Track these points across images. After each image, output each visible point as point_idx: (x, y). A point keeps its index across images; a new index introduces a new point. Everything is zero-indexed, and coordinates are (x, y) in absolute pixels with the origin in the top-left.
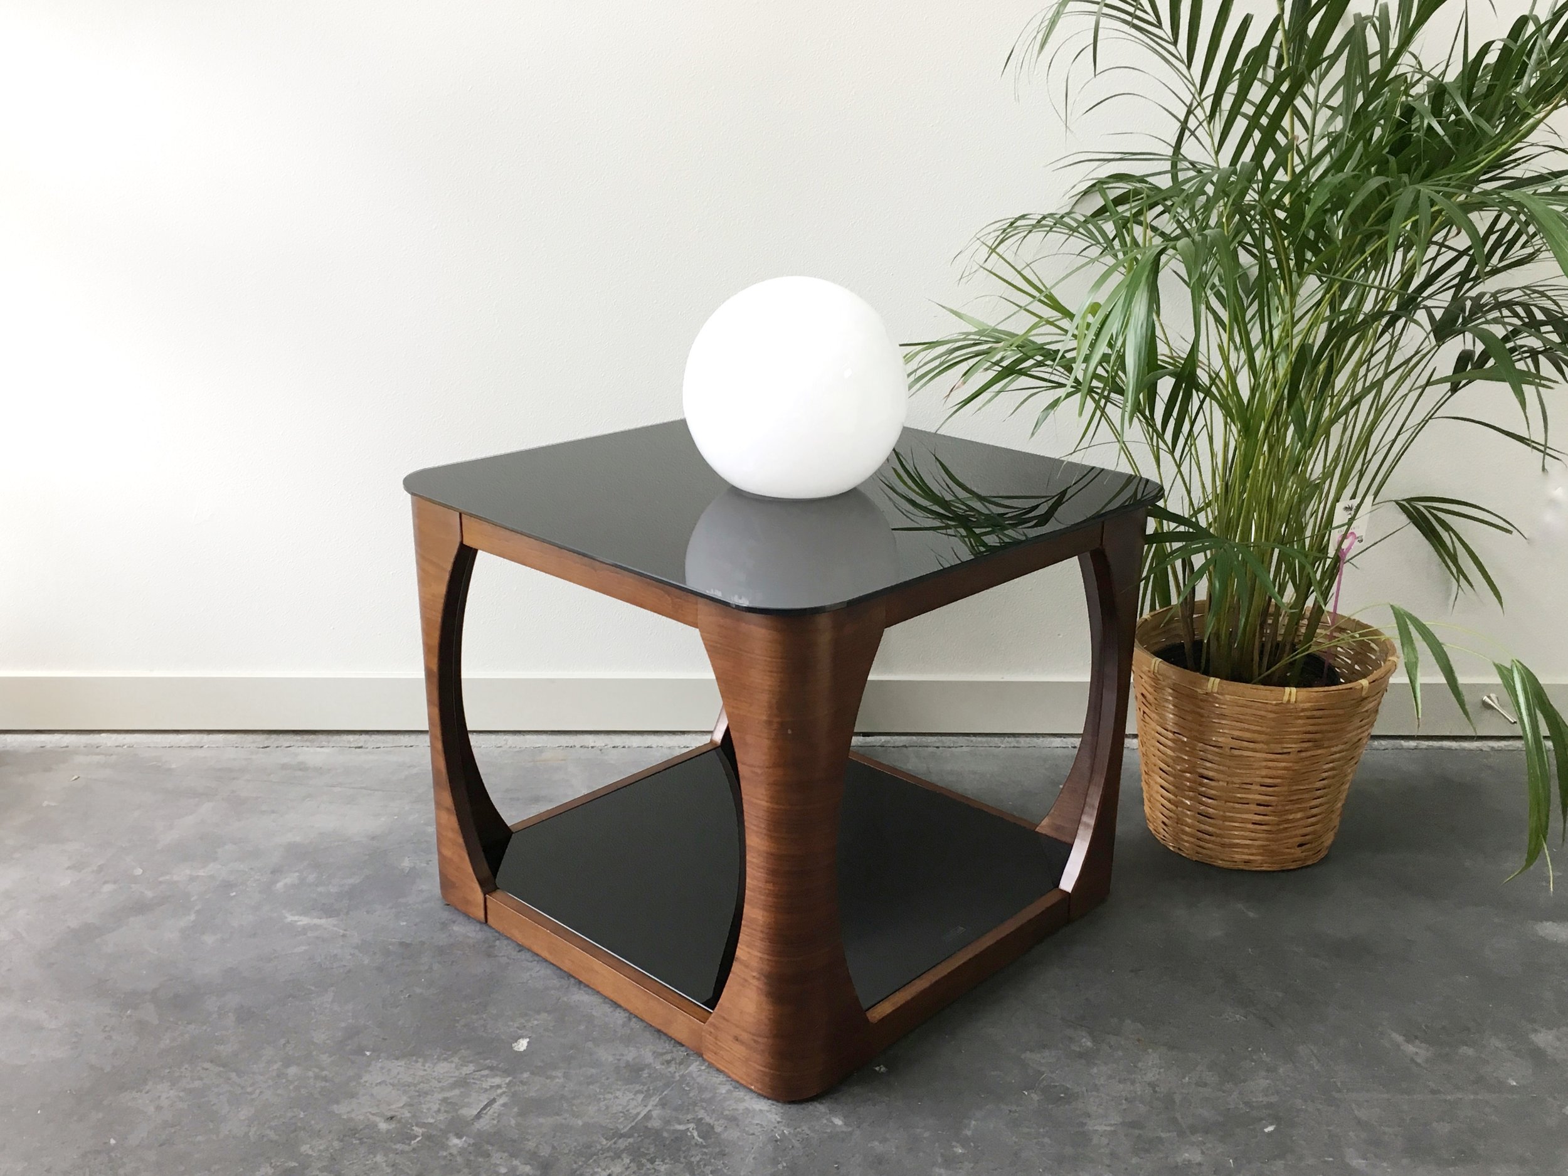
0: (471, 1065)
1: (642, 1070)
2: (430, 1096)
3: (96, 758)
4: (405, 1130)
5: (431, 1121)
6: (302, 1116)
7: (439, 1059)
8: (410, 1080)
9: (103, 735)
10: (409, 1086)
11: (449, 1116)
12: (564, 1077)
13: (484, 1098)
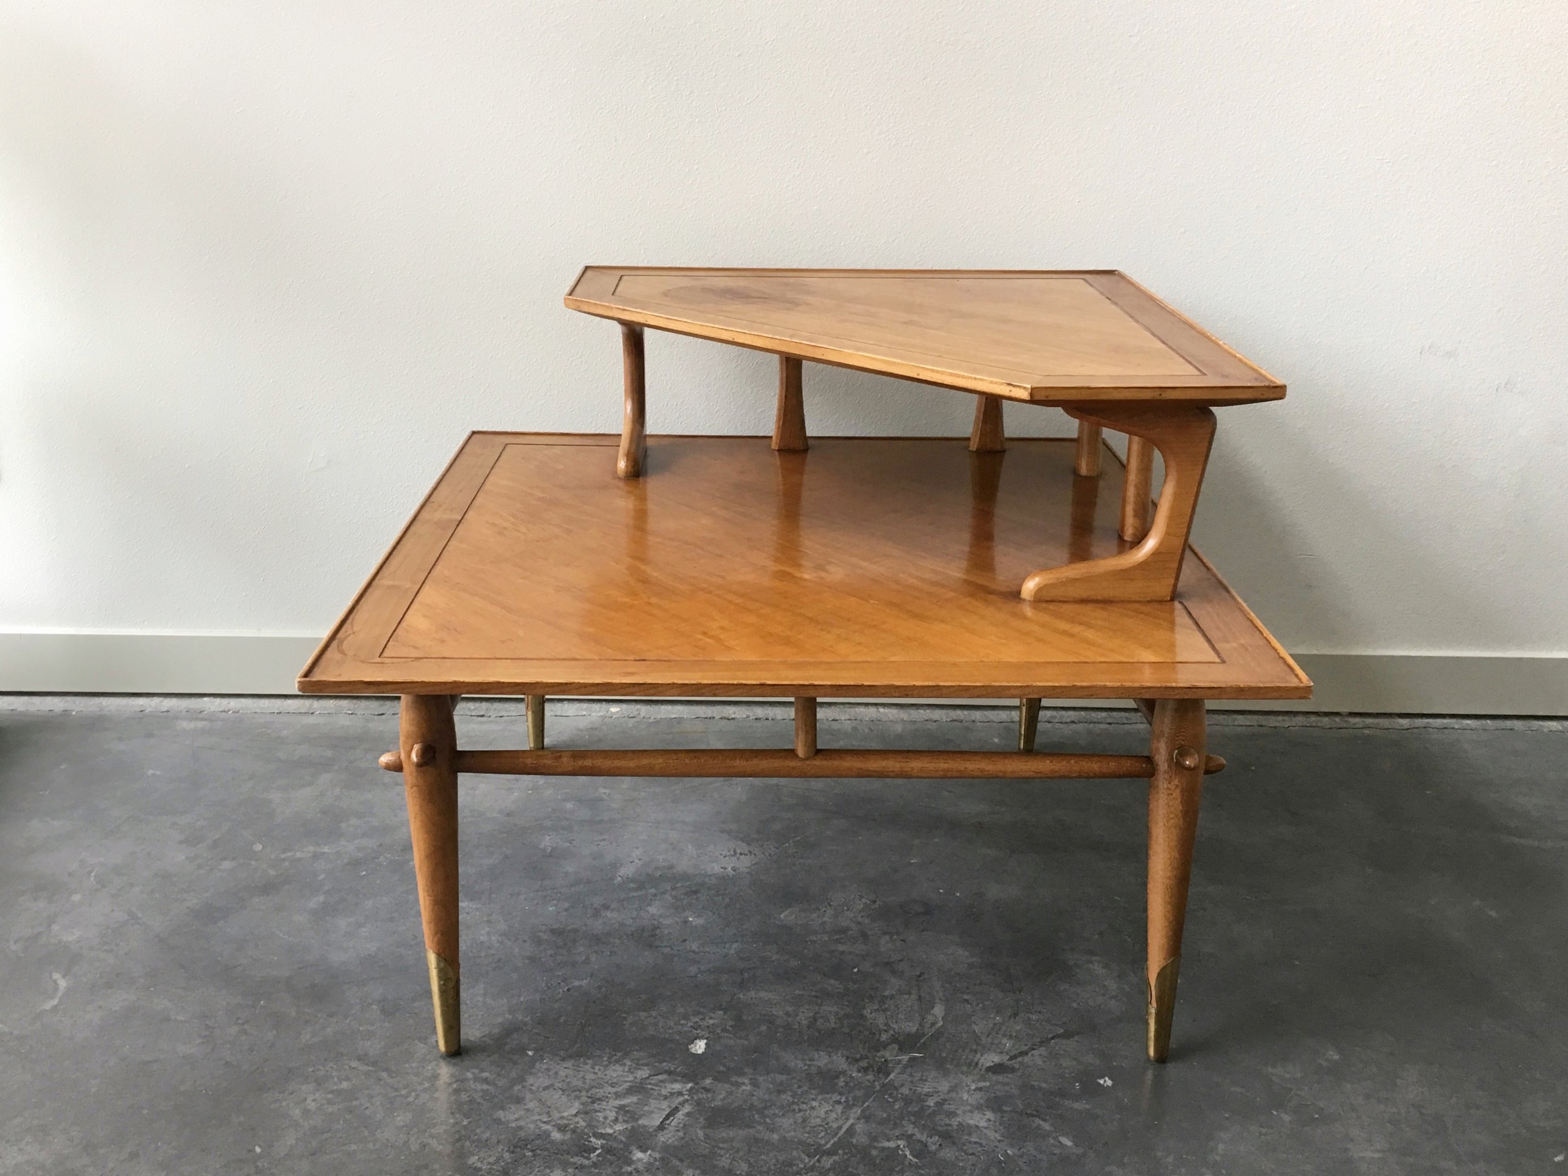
1: (837, 1077)
2: (604, 1103)
3: (200, 724)
4: (582, 1141)
8: (580, 1084)
9: (206, 699)
10: (580, 1091)
11: (629, 1126)
12: (750, 1084)
13: (666, 1106)
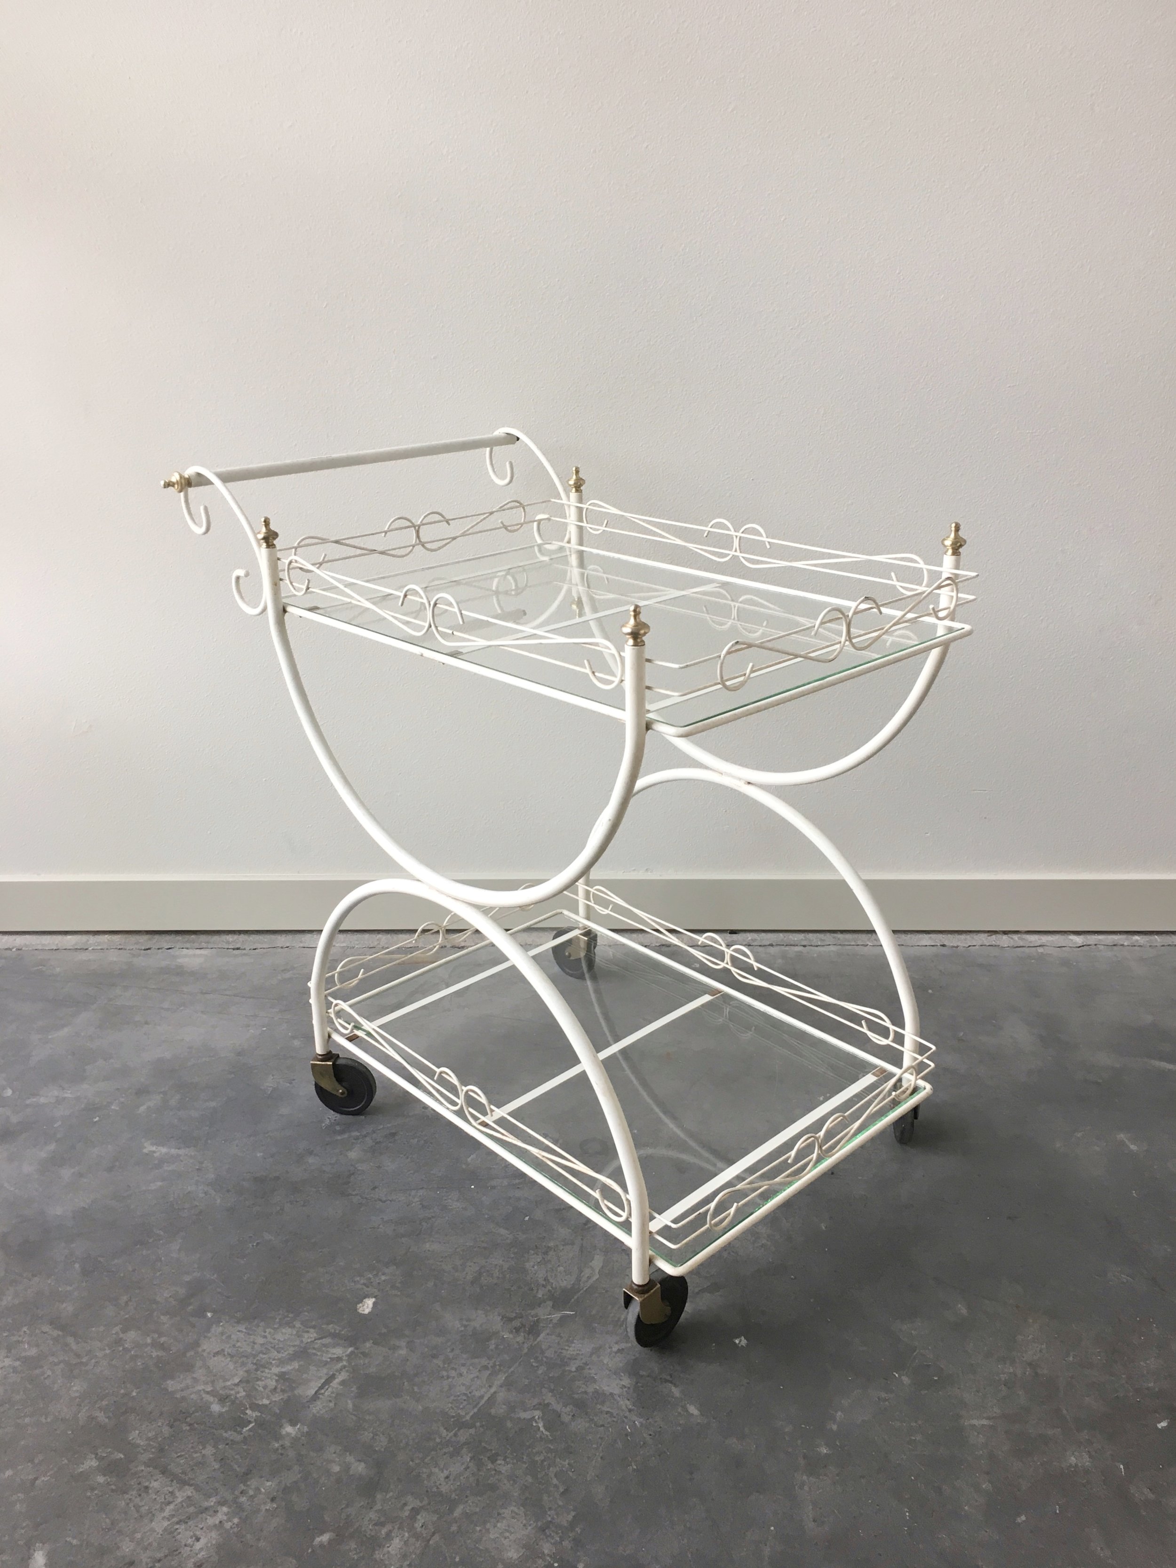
0: (314, 1330)
1: (489, 1339)
2: (266, 1370)
4: (240, 1410)
5: (266, 1402)
6: (134, 1394)
7: (281, 1324)
8: (248, 1349)
10: (247, 1357)
11: (285, 1397)
12: (407, 1347)
13: (324, 1372)
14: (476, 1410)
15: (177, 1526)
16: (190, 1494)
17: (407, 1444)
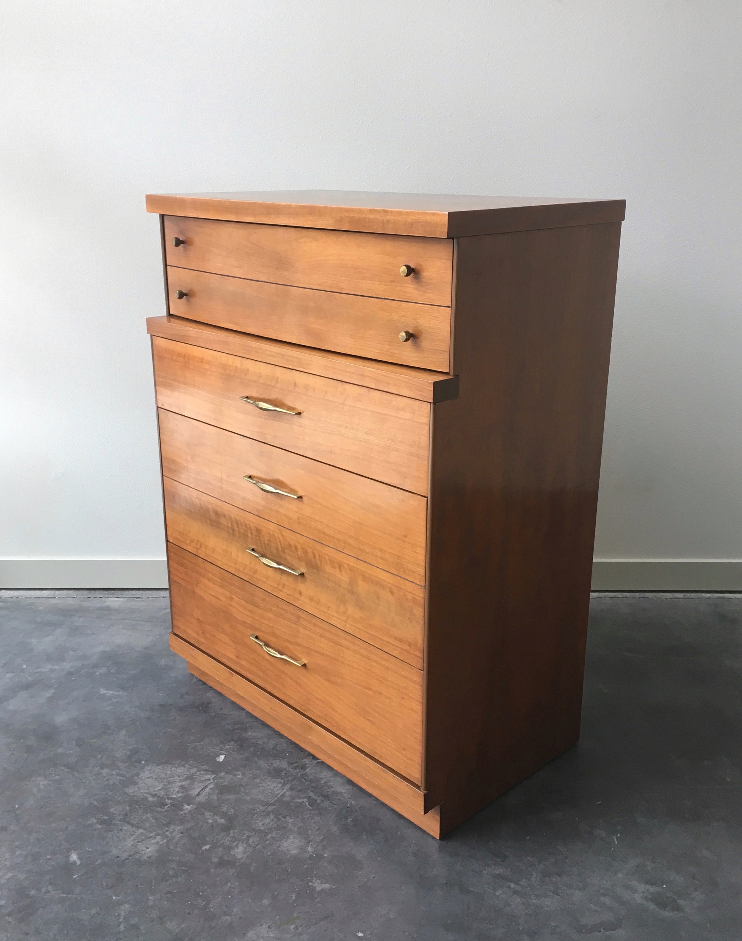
0: (195, 768)
5: (174, 796)
6: (110, 794)
7: (179, 766)
14: (276, 799)
15: (138, 844)
16: (142, 832)
17: (244, 812)
